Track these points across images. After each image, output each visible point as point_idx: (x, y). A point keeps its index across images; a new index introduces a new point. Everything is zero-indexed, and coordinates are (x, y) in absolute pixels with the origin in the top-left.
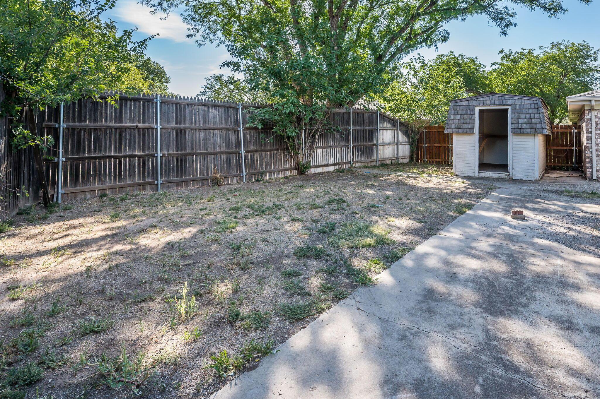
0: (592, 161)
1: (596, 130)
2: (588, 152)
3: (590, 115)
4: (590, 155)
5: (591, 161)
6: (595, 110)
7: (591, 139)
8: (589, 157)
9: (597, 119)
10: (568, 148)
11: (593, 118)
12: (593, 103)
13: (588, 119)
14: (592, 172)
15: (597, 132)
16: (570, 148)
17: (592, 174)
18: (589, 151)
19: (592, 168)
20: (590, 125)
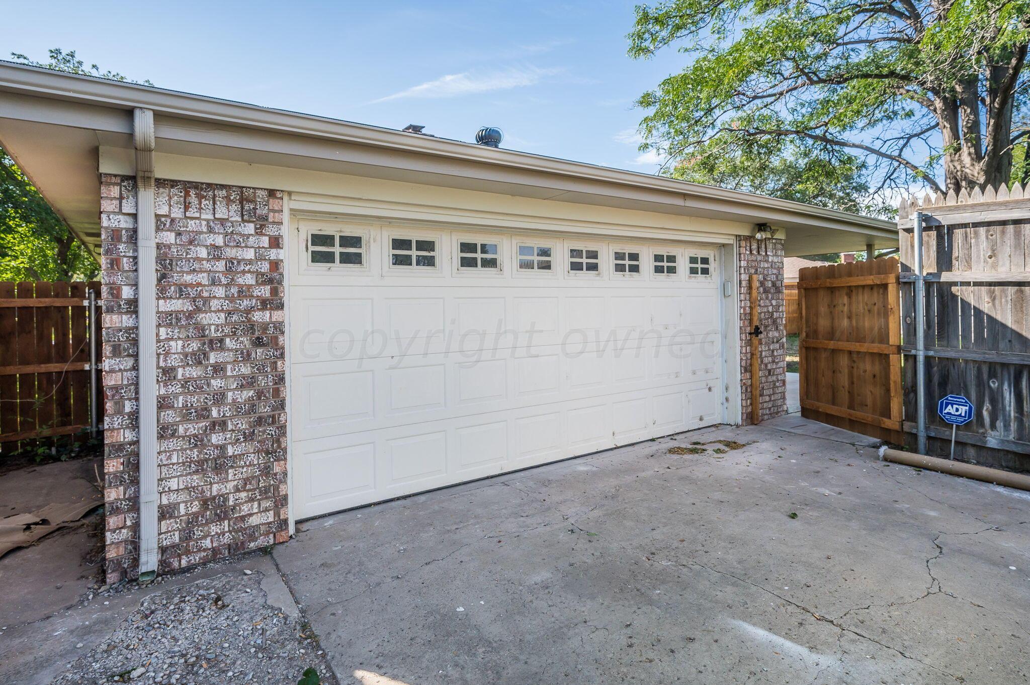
0: (137, 467)
1: (162, 293)
2: (117, 421)
3: (128, 207)
4: (129, 436)
5: (134, 466)
6: (161, 183)
7: (135, 342)
8: (119, 448)
9: (169, 237)
10: (66, 367)
11: (146, 226)
12: (144, 124)
13: (116, 234)
14: (136, 528)
15: (166, 306)
16: (77, 366)
17: (135, 544)
18: (119, 411)
19: (135, 505)
20: (126, 264)
